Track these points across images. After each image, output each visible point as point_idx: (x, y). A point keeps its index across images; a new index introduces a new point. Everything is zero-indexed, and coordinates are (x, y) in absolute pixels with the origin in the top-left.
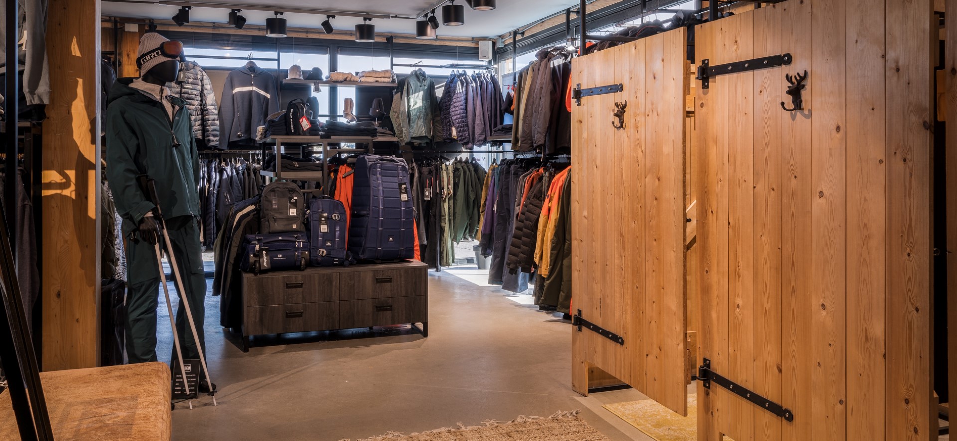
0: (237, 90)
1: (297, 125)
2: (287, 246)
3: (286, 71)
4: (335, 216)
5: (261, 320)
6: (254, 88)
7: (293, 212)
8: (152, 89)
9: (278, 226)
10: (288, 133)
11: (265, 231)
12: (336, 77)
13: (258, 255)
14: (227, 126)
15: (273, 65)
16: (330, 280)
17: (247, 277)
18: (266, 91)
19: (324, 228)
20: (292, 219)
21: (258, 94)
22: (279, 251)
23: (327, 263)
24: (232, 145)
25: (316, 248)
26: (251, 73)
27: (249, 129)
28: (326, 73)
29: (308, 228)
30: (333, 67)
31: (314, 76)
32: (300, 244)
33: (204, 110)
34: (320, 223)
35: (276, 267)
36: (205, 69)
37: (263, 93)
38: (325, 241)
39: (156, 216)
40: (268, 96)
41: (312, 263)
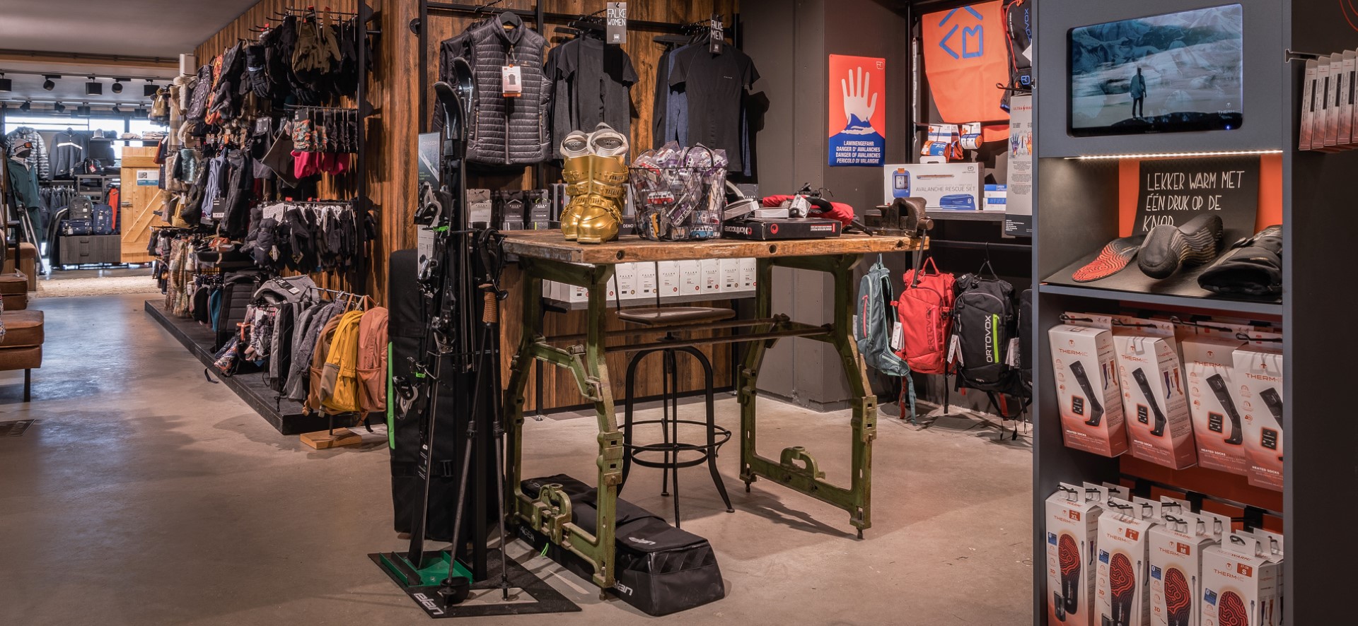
0: (60, 145)
1: (89, 170)
2: (81, 224)
3: (93, 132)
4: (107, 212)
5: (69, 257)
6: (72, 144)
7: (85, 210)
8: (21, 160)
9: (78, 217)
10: (84, 173)
11: (71, 219)
12: (128, 136)
13: (67, 228)
14: (53, 166)
15: (85, 128)
16: (102, 240)
17: (62, 238)
18: (79, 145)
19: (101, 218)
20: (85, 213)
21: (74, 147)
22: (77, 226)
23: (102, 233)
24: (56, 178)
25: (97, 226)
26: (70, 135)
27: (68, 168)
28: (120, 134)
29: (92, 217)
30: (127, 130)
31: (112, 136)
32: (87, 224)
33: (39, 157)
34: (99, 215)
35: (76, 234)
36: (39, 132)
37: (77, 146)
38: (101, 223)
39: (23, 207)
40: (81, 148)
41: (93, 233)
